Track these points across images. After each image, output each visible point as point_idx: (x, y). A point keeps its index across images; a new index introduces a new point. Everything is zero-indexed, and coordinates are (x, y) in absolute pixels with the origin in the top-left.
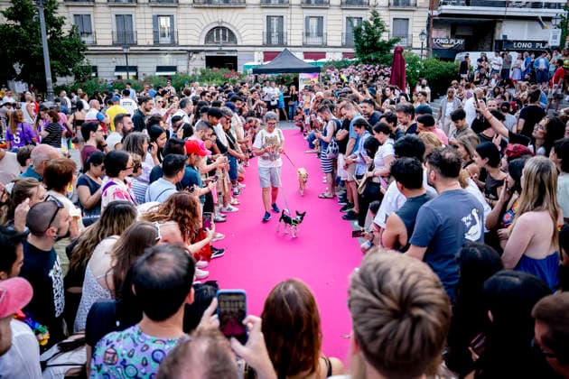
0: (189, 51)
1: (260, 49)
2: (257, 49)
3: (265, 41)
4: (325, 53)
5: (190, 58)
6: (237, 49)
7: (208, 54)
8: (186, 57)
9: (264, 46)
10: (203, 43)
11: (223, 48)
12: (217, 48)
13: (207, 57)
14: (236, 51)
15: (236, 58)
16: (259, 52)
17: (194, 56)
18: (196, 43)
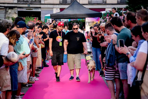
0: (6, 7)
1: (57, 6)
2: (55, 6)
4: (105, 9)
5: (6, 12)
6: (42, 6)
7: (19, 10)
8: (4, 11)
9: (60, 4)
10: (16, 2)
11: (31, 6)
12: (26, 6)
13: (18, 11)
14: (40, 8)
15: (40, 13)
16: (57, 8)
17: (10, 11)
18: (12, 2)
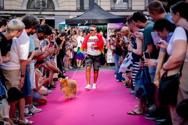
0: (13, 15)
1: (74, 13)
3: (79, 6)
9: (78, 11)
10: (25, 8)
12: (37, 13)
14: (54, 15)
16: (74, 16)
18: (20, 8)
